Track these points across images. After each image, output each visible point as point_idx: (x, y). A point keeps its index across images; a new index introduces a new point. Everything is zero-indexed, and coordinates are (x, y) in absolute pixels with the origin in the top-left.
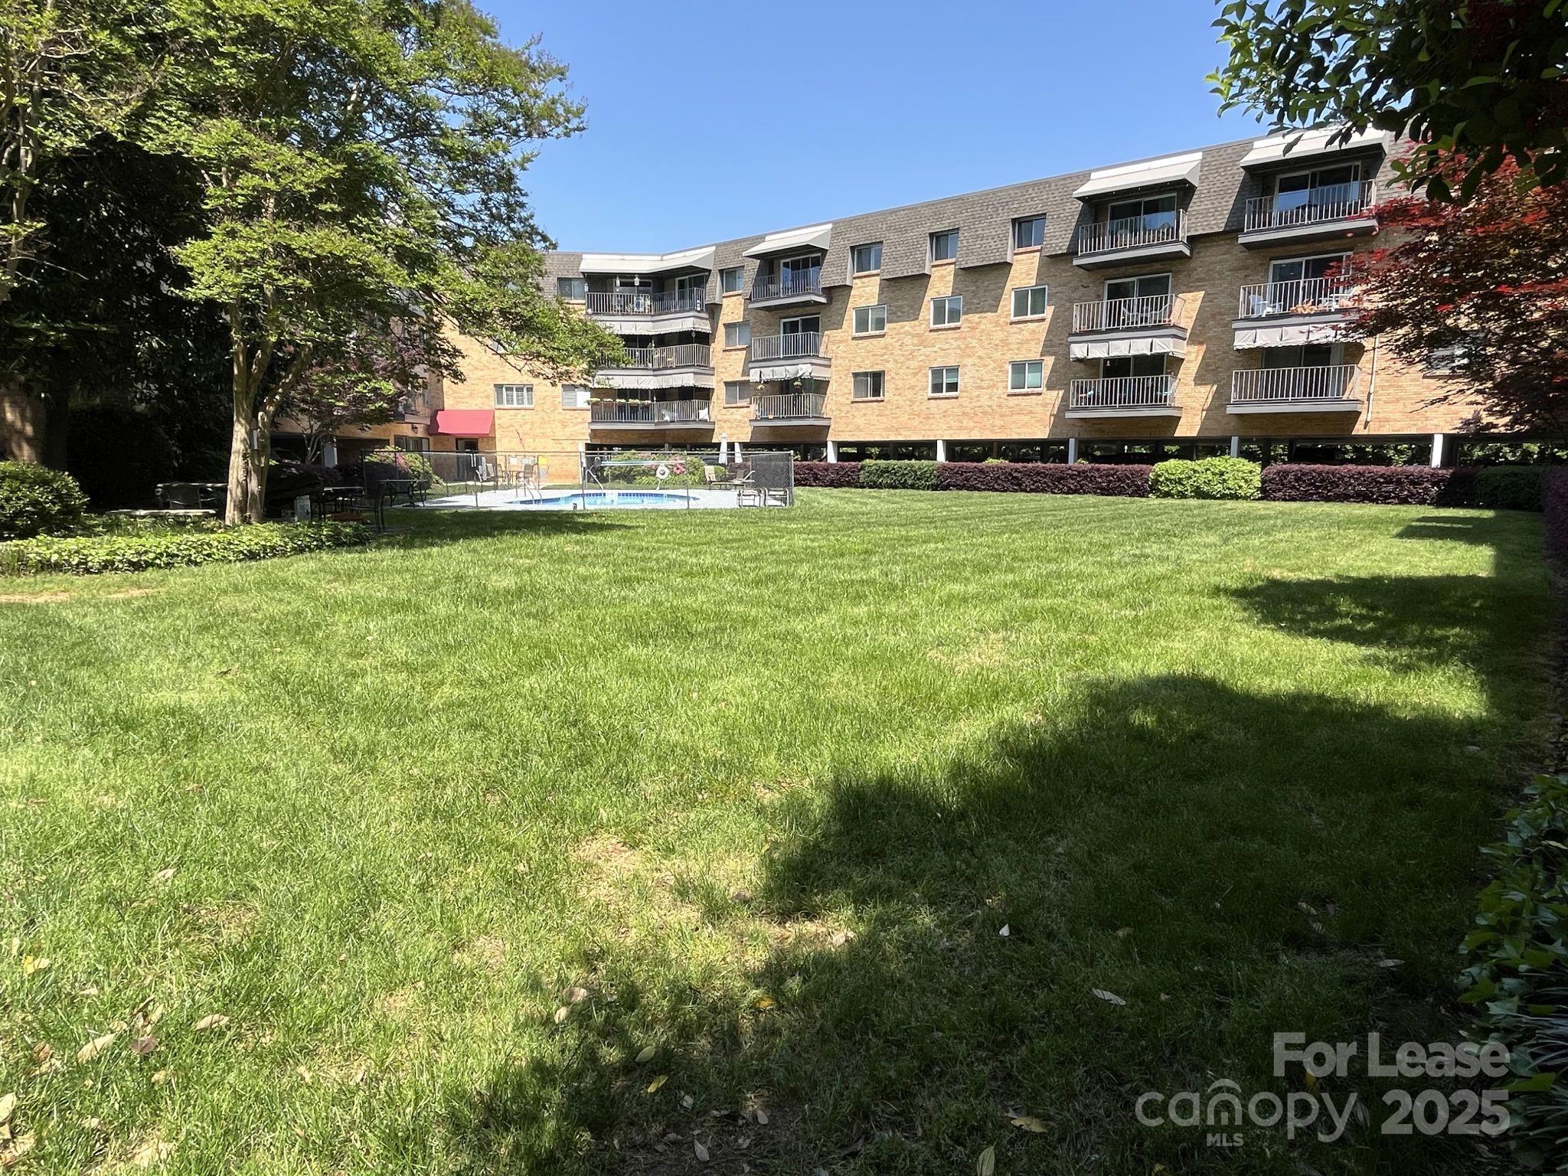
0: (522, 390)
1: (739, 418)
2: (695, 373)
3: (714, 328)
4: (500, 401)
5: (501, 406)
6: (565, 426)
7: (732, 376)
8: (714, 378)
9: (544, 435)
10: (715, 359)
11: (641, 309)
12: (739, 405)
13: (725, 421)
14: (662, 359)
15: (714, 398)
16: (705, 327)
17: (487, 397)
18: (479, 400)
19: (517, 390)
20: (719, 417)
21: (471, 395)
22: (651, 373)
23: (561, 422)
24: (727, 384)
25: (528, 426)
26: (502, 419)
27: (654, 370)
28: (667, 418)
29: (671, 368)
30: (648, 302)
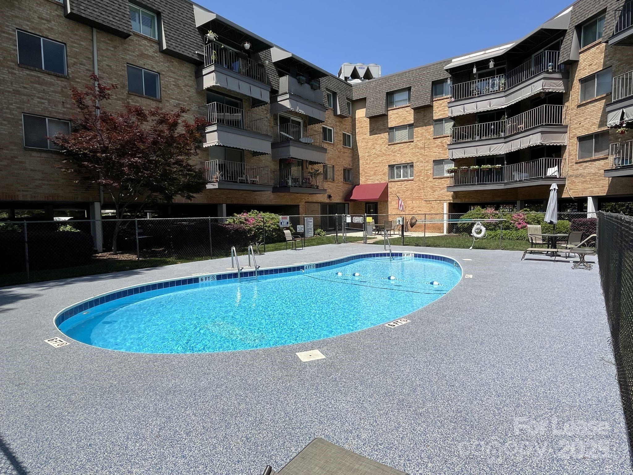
0: (406, 167)
1: (593, 171)
2: (542, 133)
3: (568, 87)
4: (392, 176)
5: (392, 180)
6: (434, 191)
7: (588, 129)
8: (567, 135)
9: (419, 198)
10: (568, 117)
11: (496, 88)
12: (593, 158)
13: (577, 177)
14: (512, 128)
15: (566, 155)
16: (557, 87)
17: (384, 174)
18: (379, 177)
19: (404, 167)
20: (570, 173)
21: (375, 174)
22: (503, 140)
23: (432, 188)
24: (581, 139)
25: (409, 192)
26: (393, 188)
27: (505, 138)
28: (517, 178)
29: (522, 132)
30: (503, 81)
